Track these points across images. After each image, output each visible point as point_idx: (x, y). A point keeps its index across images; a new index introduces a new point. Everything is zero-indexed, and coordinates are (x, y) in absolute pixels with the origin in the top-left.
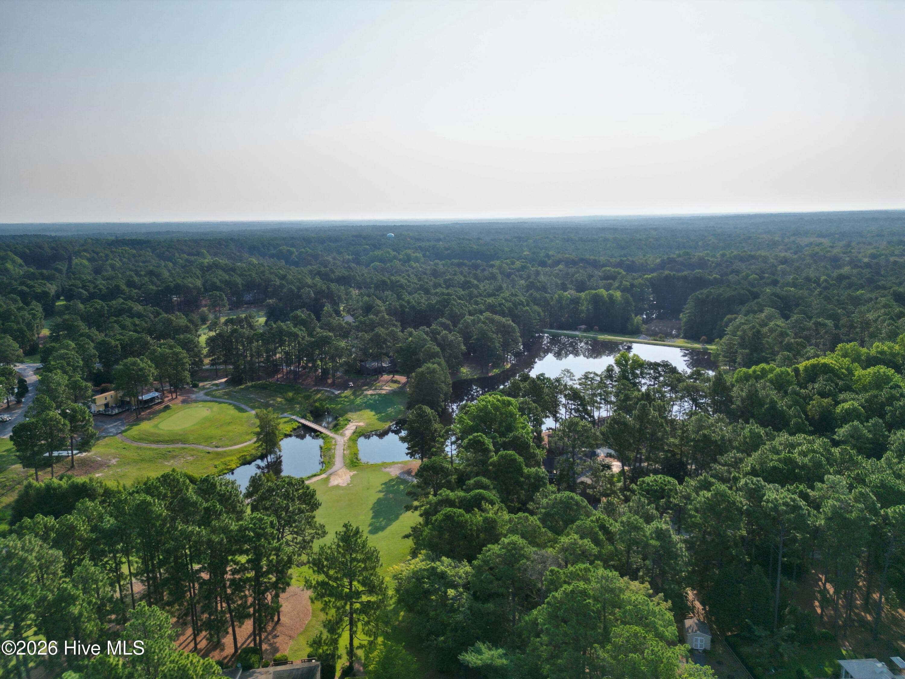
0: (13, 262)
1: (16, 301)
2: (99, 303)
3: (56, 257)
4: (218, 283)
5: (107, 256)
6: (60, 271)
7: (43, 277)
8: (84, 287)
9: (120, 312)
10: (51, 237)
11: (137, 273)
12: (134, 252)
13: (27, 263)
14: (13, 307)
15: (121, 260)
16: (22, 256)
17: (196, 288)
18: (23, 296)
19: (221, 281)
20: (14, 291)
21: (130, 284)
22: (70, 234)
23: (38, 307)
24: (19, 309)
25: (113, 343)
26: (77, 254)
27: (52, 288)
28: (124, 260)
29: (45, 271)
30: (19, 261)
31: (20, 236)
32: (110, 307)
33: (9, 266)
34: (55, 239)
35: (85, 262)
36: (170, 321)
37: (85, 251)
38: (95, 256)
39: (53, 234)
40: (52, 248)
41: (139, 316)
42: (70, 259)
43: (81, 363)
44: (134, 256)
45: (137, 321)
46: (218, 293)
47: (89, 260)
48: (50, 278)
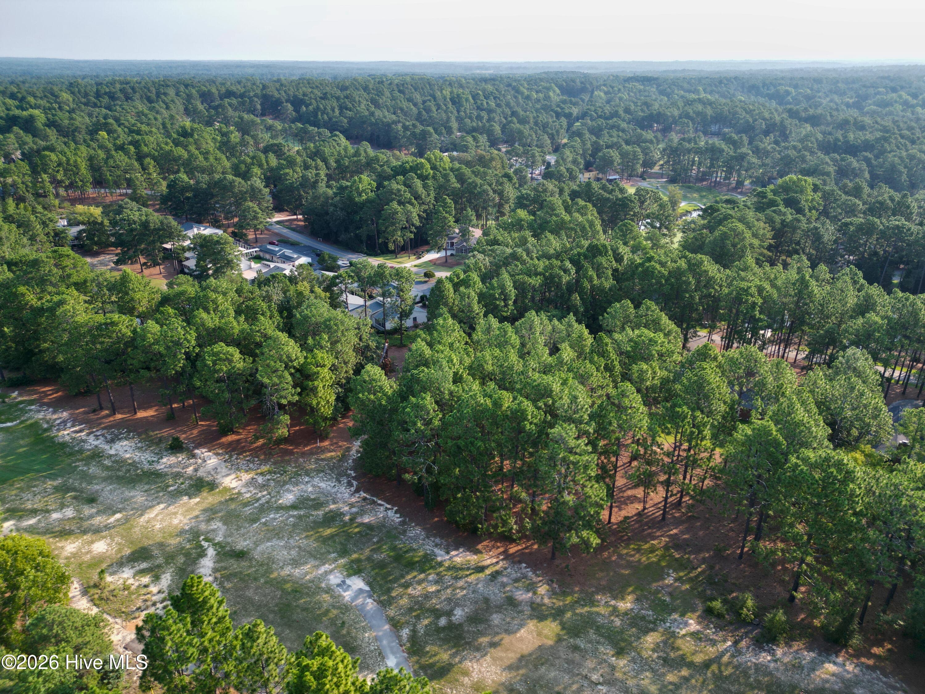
0: (554, 91)
1: (552, 117)
2: (601, 121)
3: (583, 90)
4: (691, 113)
5: (619, 90)
6: (583, 100)
7: (571, 102)
8: (595, 111)
9: (613, 127)
10: (584, 74)
11: (635, 103)
12: (642, 87)
13: (563, 93)
14: (550, 120)
15: (628, 94)
16: (560, 87)
17: (673, 116)
18: (558, 115)
19: (694, 112)
20: (552, 110)
21: (627, 111)
22: (598, 71)
23: (564, 121)
24: (554, 122)
25: (602, 143)
26: (598, 88)
27: (575, 111)
28: (632, 94)
29: (573, 99)
30: (558, 91)
31: (561, 72)
32: (607, 124)
33: (551, 94)
34: (586, 76)
35: (602, 94)
36: (641, 135)
37: (604, 85)
38: (611, 90)
39: (586, 72)
40: (582, 83)
41: (623, 131)
42: (592, 92)
43: (581, 152)
44: (640, 91)
45: (621, 134)
46: (686, 121)
47: (606, 93)
48: (575, 104)
